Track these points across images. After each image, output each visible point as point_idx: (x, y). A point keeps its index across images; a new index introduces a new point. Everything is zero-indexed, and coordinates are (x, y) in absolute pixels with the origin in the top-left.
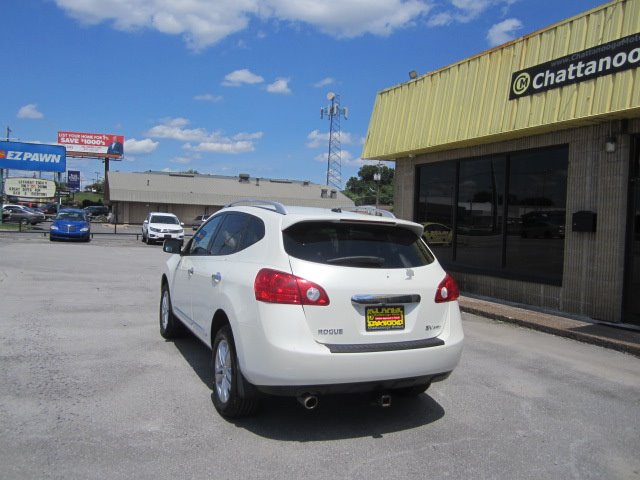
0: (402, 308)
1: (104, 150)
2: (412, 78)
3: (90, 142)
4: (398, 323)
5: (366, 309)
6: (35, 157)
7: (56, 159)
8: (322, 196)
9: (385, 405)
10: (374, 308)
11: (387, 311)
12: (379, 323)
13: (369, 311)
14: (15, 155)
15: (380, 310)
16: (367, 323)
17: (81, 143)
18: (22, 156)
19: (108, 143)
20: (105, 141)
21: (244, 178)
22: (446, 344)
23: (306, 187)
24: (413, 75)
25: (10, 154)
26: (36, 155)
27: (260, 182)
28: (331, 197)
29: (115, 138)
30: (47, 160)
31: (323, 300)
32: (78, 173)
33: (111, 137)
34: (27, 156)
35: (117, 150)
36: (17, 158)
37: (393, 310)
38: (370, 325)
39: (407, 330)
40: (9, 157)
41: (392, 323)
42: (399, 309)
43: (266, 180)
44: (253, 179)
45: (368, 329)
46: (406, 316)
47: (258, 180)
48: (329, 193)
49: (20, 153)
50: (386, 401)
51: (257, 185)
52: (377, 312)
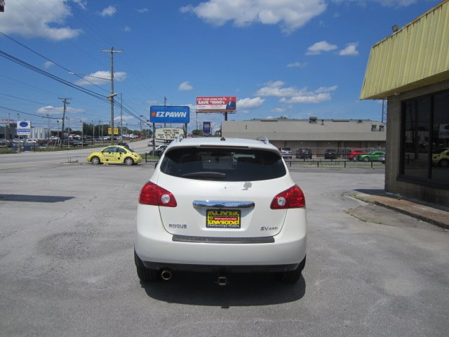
0: (239, 212)
1: (224, 107)
2: (394, 32)
3: (216, 102)
4: (234, 223)
5: (208, 211)
6: (172, 115)
7: (184, 115)
8: (372, 130)
9: (221, 284)
10: (214, 211)
11: (225, 214)
12: (218, 222)
13: (209, 213)
14: (161, 114)
15: (219, 213)
16: (207, 222)
17: (210, 104)
18: (164, 114)
19: (226, 102)
20: (225, 101)
21: (313, 120)
22: (276, 242)
23: (360, 124)
24: (395, 28)
25: (158, 113)
26: (172, 113)
27: (324, 122)
28: (380, 130)
29: (230, 99)
30: (179, 116)
31: (173, 203)
32: (209, 123)
33: (228, 98)
34: (167, 114)
35: (232, 107)
36: (162, 116)
37: (230, 213)
38: (209, 223)
39: (242, 230)
40: (157, 116)
41: (229, 222)
42: (236, 213)
43: (329, 120)
44: (319, 120)
45: (207, 226)
46: (242, 219)
47: (323, 120)
48: (378, 128)
49: (163, 113)
50: (222, 281)
51: (323, 124)
52: (216, 213)
